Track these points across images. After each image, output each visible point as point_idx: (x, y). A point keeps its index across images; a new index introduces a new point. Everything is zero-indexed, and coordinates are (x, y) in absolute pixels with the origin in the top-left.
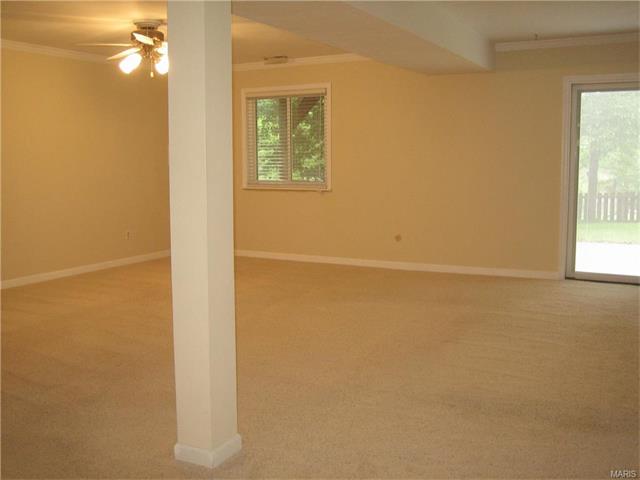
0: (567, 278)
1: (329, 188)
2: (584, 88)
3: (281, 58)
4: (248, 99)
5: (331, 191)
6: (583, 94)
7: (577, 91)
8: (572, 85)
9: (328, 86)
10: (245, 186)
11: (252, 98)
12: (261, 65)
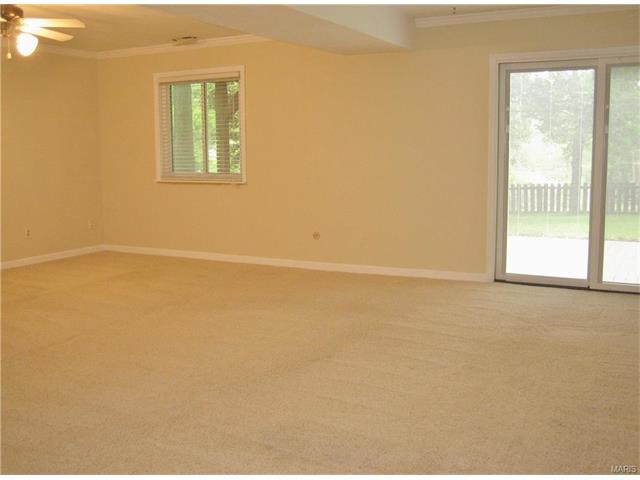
0: (496, 281)
1: (244, 180)
2: (512, 67)
3: (189, 39)
4: (161, 84)
5: (246, 184)
6: (512, 75)
7: (505, 71)
8: (500, 64)
9: (241, 68)
10: (159, 179)
11: (166, 83)
12: (170, 47)
